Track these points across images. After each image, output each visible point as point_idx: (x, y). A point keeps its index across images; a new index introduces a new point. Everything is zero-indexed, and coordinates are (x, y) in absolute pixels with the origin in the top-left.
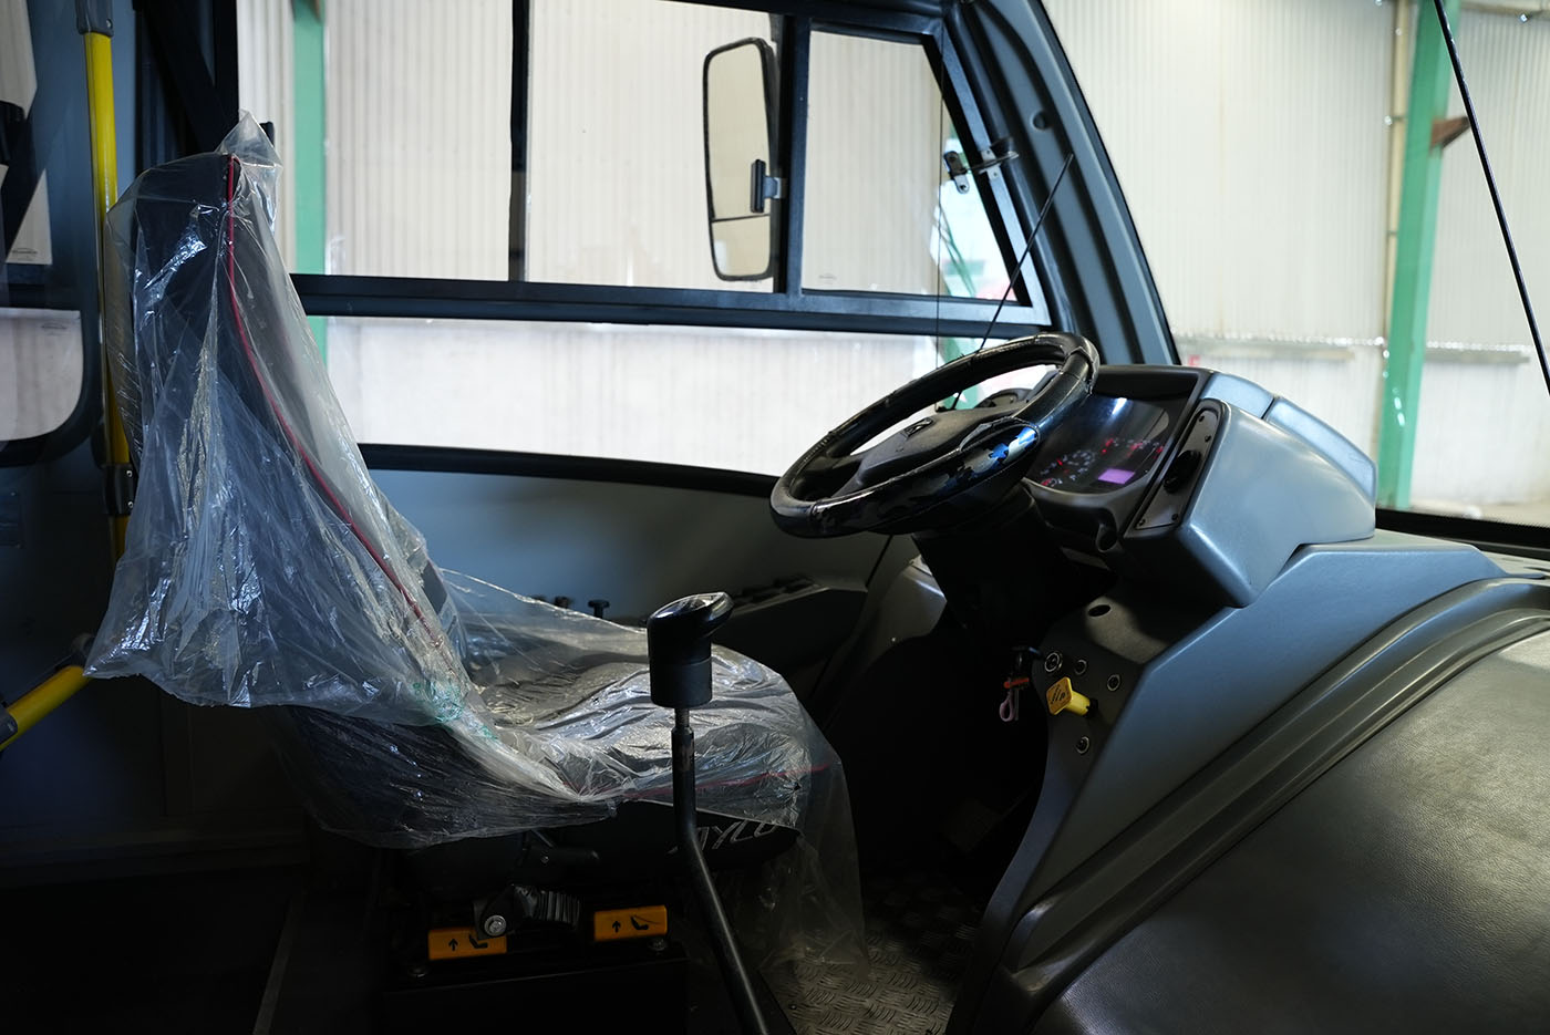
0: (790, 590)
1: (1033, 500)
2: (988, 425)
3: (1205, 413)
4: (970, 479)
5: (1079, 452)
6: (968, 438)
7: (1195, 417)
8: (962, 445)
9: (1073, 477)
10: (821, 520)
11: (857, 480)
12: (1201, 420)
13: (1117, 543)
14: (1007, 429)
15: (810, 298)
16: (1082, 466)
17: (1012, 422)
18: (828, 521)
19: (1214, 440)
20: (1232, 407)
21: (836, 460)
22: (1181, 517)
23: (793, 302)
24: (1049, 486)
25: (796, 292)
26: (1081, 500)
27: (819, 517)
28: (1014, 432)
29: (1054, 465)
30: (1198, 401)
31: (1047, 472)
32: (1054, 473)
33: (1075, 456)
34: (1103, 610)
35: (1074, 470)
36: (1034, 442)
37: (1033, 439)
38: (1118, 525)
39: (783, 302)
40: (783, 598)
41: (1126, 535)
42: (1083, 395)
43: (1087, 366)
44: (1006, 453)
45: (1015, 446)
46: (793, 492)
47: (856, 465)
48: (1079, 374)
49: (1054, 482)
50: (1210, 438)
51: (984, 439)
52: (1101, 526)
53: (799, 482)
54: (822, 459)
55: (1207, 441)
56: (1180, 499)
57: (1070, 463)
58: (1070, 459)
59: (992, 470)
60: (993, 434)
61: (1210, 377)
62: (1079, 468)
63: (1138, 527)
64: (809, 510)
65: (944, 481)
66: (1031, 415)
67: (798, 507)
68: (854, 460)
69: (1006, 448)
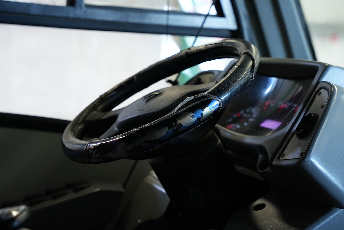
0: (76, 191)
1: (219, 141)
2: (191, 98)
3: (322, 91)
4: (180, 130)
5: (250, 108)
6: (180, 106)
7: (316, 92)
8: (176, 109)
9: (246, 124)
10: (92, 153)
11: (115, 128)
12: (319, 95)
13: (269, 167)
14: (202, 100)
15: (90, 11)
16: (251, 117)
17: (206, 96)
18: (96, 154)
19: (326, 108)
20: (338, 87)
21: (103, 114)
22: (305, 154)
23: (78, 13)
24: (231, 130)
25: (81, 7)
26: (249, 139)
27: (90, 152)
28: (207, 103)
29: (235, 116)
30: (318, 83)
31: (231, 120)
32: (235, 121)
33: (248, 111)
34: (261, 207)
35: (247, 120)
36: (219, 108)
37: (218, 107)
38: (270, 156)
39: (72, 13)
40: (71, 196)
41: (274, 162)
42: (249, 79)
43: (251, 62)
44: (202, 115)
45: (207, 111)
46: (76, 134)
47: (115, 117)
48: (246, 67)
49: (234, 127)
50: (323, 106)
51: (189, 107)
52: (261, 156)
53: (80, 127)
54: (95, 112)
55: (322, 108)
56: (305, 142)
57: (245, 115)
58: (245, 112)
59: (193, 125)
60: (195, 104)
61: (326, 68)
62: (249, 118)
63: (281, 158)
64: (85, 147)
65: (165, 132)
66: (217, 92)
67: (78, 144)
68: (114, 114)
69: (201, 112)
